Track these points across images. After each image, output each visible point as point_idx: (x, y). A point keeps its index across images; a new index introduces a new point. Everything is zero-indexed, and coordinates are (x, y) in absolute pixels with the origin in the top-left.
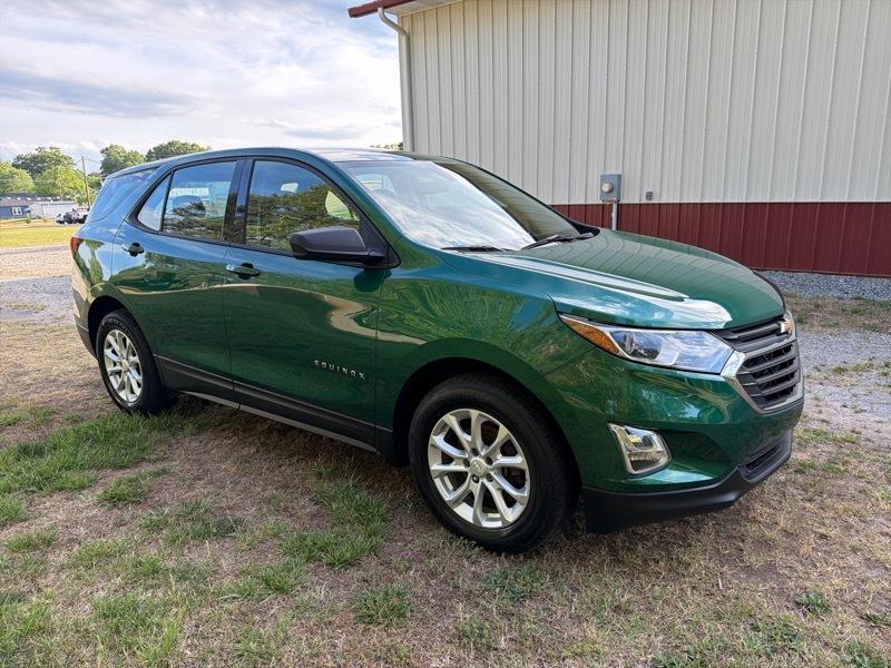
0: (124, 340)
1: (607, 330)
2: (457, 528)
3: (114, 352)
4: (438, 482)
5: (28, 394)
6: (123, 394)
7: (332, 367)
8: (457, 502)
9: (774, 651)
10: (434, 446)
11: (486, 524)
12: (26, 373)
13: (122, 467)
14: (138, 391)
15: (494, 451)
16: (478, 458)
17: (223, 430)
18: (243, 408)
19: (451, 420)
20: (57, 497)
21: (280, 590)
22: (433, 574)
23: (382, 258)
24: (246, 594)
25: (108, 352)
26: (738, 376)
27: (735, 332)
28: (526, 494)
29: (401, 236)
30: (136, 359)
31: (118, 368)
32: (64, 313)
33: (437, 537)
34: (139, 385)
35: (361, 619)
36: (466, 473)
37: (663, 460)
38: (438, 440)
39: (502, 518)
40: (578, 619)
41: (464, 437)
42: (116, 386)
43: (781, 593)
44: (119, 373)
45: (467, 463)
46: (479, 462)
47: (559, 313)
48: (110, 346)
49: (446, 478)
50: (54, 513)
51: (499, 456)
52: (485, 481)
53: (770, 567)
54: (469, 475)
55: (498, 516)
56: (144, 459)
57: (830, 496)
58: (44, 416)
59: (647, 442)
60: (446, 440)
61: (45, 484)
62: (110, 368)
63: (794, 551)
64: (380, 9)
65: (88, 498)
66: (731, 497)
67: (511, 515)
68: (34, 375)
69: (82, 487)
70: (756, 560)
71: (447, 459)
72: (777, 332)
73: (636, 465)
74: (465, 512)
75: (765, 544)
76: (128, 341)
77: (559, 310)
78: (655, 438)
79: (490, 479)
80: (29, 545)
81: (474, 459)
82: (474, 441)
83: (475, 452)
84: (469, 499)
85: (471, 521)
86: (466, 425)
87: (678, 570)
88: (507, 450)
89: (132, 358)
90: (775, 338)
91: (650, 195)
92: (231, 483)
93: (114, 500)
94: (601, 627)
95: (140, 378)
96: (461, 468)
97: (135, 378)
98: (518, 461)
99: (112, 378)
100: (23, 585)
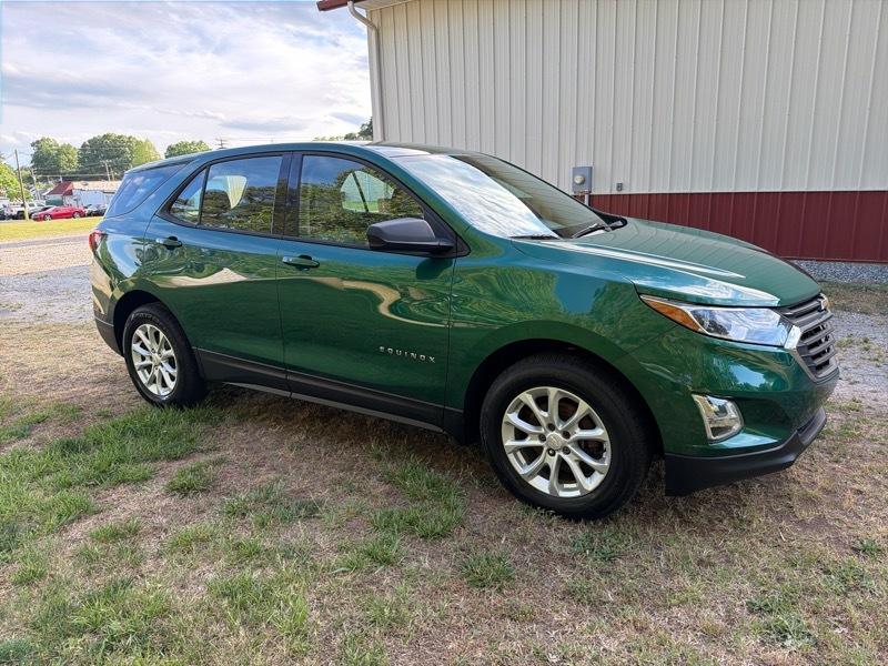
0: (157, 334)
1: (688, 309)
2: (533, 499)
3: (143, 346)
4: (511, 457)
5: (46, 392)
6: (153, 389)
7: (398, 352)
8: (532, 475)
9: (849, 589)
10: (508, 423)
11: (563, 494)
12: (34, 372)
13: (176, 459)
14: (171, 385)
15: (572, 425)
16: (554, 433)
17: (264, 419)
18: (294, 395)
19: (527, 398)
20: (121, 489)
21: (387, 562)
22: (524, 541)
23: (449, 248)
24: (353, 567)
25: (136, 347)
26: (798, 348)
27: (791, 309)
28: (607, 464)
29: (469, 227)
30: (171, 352)
31: (147, 362)
32: (44, 311)
33: (515, 509)
34: (172, 378)
35: (472, 583)
36: (541, 448)
37: (736, 427)
38: (512, 417)
39: (581, 487)
40: (669, 574)
41: (541, 414)
42: (144, 381)
43: (838, 541)
44: (149, 368)
45: (542, 438)
46: (555, 437)
47: (639, 294)
48: (139, 339)
49: (519, 453)
50: (125, 505)
51: (578, 430)
52: (562, 454)
53: (821, 520)
54: (545, 449)
55: (574, 486)
56: (196, 451)
57: (853, 457)
58: (72, 412)
59: (723, 410)
60: (521, 416)
61: (103, 477)
62: (137, 363)
63: (837, 505)
64: (350, 3)
65: (155, 488)
66: (791, 458)
67: (591, 484)
68: (42, 373)
69: (145, 479)
70: (808, 515)
71: (520, 435)
72: (818, 309)
73: (716, 431)
74: (541, 484)
75: (810, 501)
76: (162, 335)
77: (639, 291)
78: (729, 405)
79: (567, 451)
80: (115, 535)
81: (550, 434)
82: (551, 417)
83: (552, 427)
84: (544, 471)
85: (548, 492)
86: (542, 402)
87: (742, 527)
88: (587, 423)
89: (164, 352)
90: (817, 313)
91: (620, 187)
92: (293, 468)
93: (184, 490)
94: (693, 578)
95: (174, 372)
96: (537, 443)
97: (167, 371)
98: (599, 433)
99: (140, 373)
100: (126, 574)
